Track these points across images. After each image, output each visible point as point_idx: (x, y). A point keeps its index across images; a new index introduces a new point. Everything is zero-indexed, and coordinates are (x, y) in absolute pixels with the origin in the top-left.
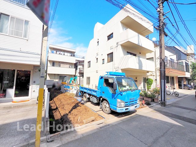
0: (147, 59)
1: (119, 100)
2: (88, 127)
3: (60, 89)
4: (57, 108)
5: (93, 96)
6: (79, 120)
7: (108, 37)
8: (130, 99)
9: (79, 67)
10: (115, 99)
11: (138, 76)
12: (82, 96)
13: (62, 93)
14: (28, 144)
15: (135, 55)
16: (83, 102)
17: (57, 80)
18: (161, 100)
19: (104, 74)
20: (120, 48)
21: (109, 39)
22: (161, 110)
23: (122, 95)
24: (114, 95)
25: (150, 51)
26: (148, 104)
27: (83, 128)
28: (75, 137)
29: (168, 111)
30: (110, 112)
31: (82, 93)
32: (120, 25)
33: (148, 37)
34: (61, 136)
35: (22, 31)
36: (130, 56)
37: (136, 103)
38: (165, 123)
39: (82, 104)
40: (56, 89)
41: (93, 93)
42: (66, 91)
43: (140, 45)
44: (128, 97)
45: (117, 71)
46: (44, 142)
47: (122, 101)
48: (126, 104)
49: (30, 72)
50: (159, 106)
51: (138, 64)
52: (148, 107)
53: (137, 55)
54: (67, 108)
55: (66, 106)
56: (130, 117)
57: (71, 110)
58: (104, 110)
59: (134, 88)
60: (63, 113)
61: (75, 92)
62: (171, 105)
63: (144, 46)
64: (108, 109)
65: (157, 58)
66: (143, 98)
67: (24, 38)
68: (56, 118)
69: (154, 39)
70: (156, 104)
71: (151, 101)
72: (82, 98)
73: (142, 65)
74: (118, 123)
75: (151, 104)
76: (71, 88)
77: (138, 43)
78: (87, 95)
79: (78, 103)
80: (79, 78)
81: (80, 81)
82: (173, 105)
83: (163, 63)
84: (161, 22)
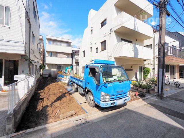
0: (144, 46)
1: (103, 94)
2: (63, 124)
3: (56, 78)
5: (80, 86)
6: (57, 114)
7: (101, 24)
8: (118, 92)
10: (98, 91)
11: (133, 65)
12: (72, 86)
15: (131, 42)
17: (55, 70)
18: (157, 92)
20: (113, 34)
21: (102, 26)
22: (156, 104)
23: (106, 87)
24: (98, 87)
25: (149, 38)
26: (142, 96)
27: (56, 125)
29: (165, 106)
30: (94, 105)
31: (71, 83)
34: (26, 135)
36: (124, 42)
37: (126, 96)
40: (52, 78)
41: (80, 83)
42: (60, 80)
43: (137, 30)
44: (114, 89)
47: (107, 94)
48: (112, 97)
49: (18, 61)
50: (155, 99)
51: (133, 52)
52: (141, 99)
53: (133, 42)
54: (51, 99)
55: (51, 96)
56: (117, 112)
57: (54, 102)
58: (89, 102)
59: (123, 78)
61: (67, 82)
62: (171, 98)
63: (141, 31)
64: (92, 102)
65: (155, 45)
66: (137, 88)
67: (6, 26)
68: (38, 109)
69: (153, 23)
70: (151, 96)
71: (146, 93)
72: (72, 87)
73: (138, 52)
74: (100, 120)
75: (146, 96)
76: (65, 77)
77: (134, 29)
78: (75, 85)
79: (65, 93)
80: (75, 67)
81: (76, 70)
82: (172, 98)
83: (163, 48)
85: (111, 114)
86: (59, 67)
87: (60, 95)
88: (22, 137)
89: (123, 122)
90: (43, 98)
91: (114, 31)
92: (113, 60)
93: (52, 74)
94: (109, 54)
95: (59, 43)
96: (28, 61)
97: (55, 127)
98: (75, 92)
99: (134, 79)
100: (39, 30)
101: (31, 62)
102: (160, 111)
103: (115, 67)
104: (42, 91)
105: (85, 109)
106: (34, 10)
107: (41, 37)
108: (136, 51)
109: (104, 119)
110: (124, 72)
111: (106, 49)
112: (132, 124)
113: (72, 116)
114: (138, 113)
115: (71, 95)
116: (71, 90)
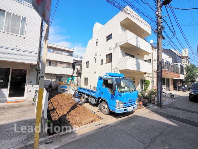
0: (145, 61)
1: (118, 101)
2: (87, 128)
4: (54, 109)
5: (92, 96)
6: (77, 121)
7: (107, 37)
8: (129, 100)
9: (77, 67)
10: (114, 99)
11: (135, 78)
12: (80, 97)
13: (59, 93)
14: (26, 146)
15: (133, 57)
16: (81, 103)
17: (54, 80)
18: (157, 101)
19: (103, 75)
20: (119, 49)
21: (108, 40)
22: (157, 111)
24: (113, 96)
25: (148, 53)
26: (145, 105)
28: (74, 138)
29: (164, 112)
30: (108, 112)
31: (80, 94)
32: (119, 26)
33: (146, 39)
34: (60, 138)
35: (19, 28)
36: (128, 57)
37: (134, 104)
38: (162, 123)
39: (80, 104)
40: (53, 89)
41: (91, 94)
42: (63, 92)
43: (139, 47)
44: (127, 98)
45: (115, 72)
46: (42, 143)
47: (121, 102)
48: (124, 105)
50: (156, 107)
52: (145, 108)
53: (135, 57)
54: (64, 109)
55: (64, 107)
56: (128, 118)
58: (102, 111)
60: (61, 114)
61: (73, 93)
62: (167, 106)
63: (142, 48)
64: (107, 110)
65: (154, 60)
66: (141, 99)
67: (21, 36)
68: (54, 119)
69: (152, 42)
70: (153, 105)
71: (148, 102)
73: (140, 66)
74: (117, 124)
75: (148, 105)
76: (68, 88)
77: (136, 45)
78: (86, 95)
79: (76, 104)
80: (76, 78)
81: (77, 81)
82: (169, 106)
83: (160, 65)
84: (159, 25)
86: (59, 77)
87: (72, 106)
88: (56, 138)
89: (135, 124)
92: (119, 72)
93: (53, 85)
94: (115, 67)
95: (60, 52)
96: (37, 71)
97: (82, 130)
98: (85, 103)
102: (160, 115)
103: (122, 79)
105: (101, 116)
108: (138, 65)
109: (120, 123)
110: (132, 84)
111: (111, 62)
113: (92, 122)
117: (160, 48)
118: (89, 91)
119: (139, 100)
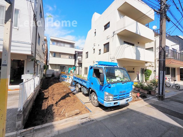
0: (146, 49)
1: (107, 94)
2: (69, 122)
3: (59, 78)
5: (84, 86)
6: (62, 112)
7: (105, 26)
8: (121, 92)
10: (102, 91)
11: (135, 67)
13: (59, 81)
15: (133, 45)
17: (58, 70)
18: (158, 93)
20: (116, 37)
21: (105, 29)
23: (110, 87)
25: (150, 41)
26: (143, 97)
28: (49, 134)
30: (98, 105)
31: (75, 83)
32: (117, 13)
33: (148, 25)
36: (126, 45)
37: (128, 97)
38: (161, 122)
40: (55, 78)
41: (83, 84)
42: (63, 80)
43: (139, 33)
44: (118, 89)
45: (113, 62)
47: (110, 94)
48: (115, 97)
50: (156, 100)
51: (135, 54)
52: (142, 100)
53: (135, 45)
54: (56, 98)
55: (56, 96)
56: (120, 112)
57: (59, 101)
58: (92, 102)
59: (125, 79)
61: (70, 82)
62: (171, 99)
63: (142, 35)
64: (96, 102)
65: (157, 48)
66: (139, 90)
68: (43, 108)
69: (155, 27)
70: (153, 97)
71: (147, 94)
72: (75, 87)
73: (140, 55)
75: (147, 97)
76: (68, 77)
77: (136, 32)
78: (79, 85)
79: (69, 93)
80: (78, 68)
81: (79, 71)
82: (173, 99)
83: (163, 52)
84: (162, 4)
85: (114, 114)
86: (62, 67)
87: (64, 95)
88: (30, 133)
89: (126, 120)
90: (48, 98)
91: (117, 34)
92: (116, 62)
93: (55, 74)
94: (112, 56)
95: (62, 44)
96: (34, 61)
97: (62, 124)
98: (79, 92)
99: (136, 80)
100: (44, 32)
101: (36, 62)
102: (160, 111)
103: (118, 68)
104: (46, 91)
105: (89, 108)
106: (41, 12)
107: (45, 38)
108: (138, 54)
110: (126, 73)
111: (109, 51)
112: (134, 123)
113: (77, 114)
114: (140, 112)
115: (74, 95)
116: (75, 90)
117: (163, 32)
118: (81, 80)
119: (138, 91)
